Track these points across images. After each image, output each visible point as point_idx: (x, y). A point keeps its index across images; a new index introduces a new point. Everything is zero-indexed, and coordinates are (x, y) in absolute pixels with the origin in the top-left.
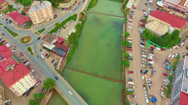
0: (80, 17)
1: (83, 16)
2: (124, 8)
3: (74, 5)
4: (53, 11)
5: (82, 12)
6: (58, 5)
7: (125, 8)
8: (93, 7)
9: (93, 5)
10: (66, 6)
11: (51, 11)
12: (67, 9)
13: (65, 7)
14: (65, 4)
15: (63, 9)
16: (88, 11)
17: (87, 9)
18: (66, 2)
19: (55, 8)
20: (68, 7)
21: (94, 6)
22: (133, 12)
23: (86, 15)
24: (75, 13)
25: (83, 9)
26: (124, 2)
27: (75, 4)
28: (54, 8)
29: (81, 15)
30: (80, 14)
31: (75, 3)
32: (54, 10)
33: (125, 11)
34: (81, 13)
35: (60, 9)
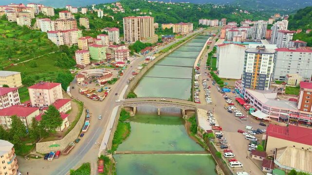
0: (101, 170)
1: (106, 166)
2: (196, 132)
3: (77, 141)
4: (15, 167)
5: (102, 156)
6: (34, 146)
7: (199, 132)
8: (124, 139)
9: (124, 137)
10: (56, 146)
11: (9, 166)
12: (59, 153)
13: (54, 150)
14: (54, 143)
15: (47, 156)
16: (116, 150)
17: (113, 147)
18: (56, 138)
19: (23, 157)
20: (62, 148)
21: (126, 138)
22: (222, 136)
23: (114, 162)
24: (84, 160)
25: (103, 147)
26: (186, 121)
27: (79, 140)
28: (19, 157)
29: (102, 162)
30: (98, 162)
31: (79, 138)
32: (18, 164)
33: (199, 138)
34: (100, 159)
35: (39, 157)
